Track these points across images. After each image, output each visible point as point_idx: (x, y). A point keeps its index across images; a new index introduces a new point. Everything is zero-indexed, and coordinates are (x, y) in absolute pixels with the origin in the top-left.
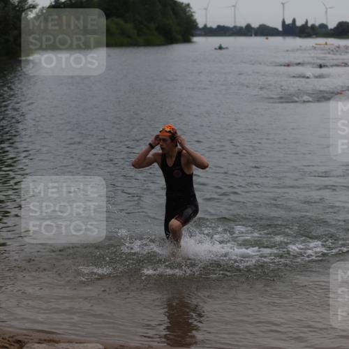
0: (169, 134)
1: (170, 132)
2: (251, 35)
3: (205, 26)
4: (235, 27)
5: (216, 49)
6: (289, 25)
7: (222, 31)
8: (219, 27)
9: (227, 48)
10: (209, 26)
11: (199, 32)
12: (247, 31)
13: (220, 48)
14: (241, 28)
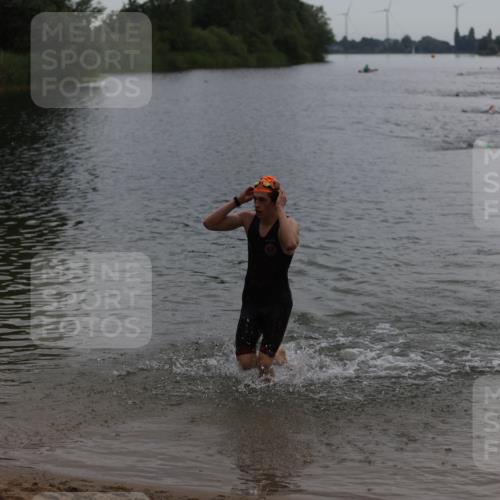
0: (268, 191)
1: (269, 187)
2: (410, 52)
3: (345, 38)
4: (388, 40)
5: (360, 72)
6: (464, 37)
7: (368, 46)
8: (364, 40)
9: (376, 70)
10: (350, 38)
11: (335, 48)
12: (404, 46)
13: (367, 70)
14: (396, 42)
